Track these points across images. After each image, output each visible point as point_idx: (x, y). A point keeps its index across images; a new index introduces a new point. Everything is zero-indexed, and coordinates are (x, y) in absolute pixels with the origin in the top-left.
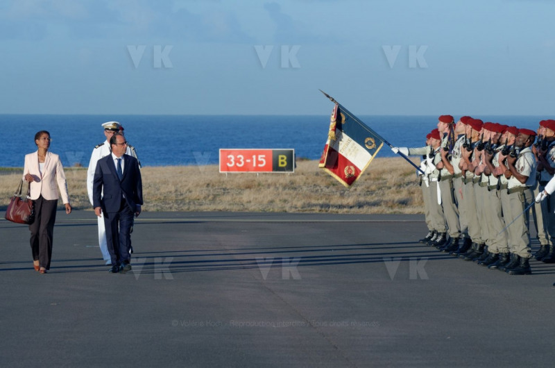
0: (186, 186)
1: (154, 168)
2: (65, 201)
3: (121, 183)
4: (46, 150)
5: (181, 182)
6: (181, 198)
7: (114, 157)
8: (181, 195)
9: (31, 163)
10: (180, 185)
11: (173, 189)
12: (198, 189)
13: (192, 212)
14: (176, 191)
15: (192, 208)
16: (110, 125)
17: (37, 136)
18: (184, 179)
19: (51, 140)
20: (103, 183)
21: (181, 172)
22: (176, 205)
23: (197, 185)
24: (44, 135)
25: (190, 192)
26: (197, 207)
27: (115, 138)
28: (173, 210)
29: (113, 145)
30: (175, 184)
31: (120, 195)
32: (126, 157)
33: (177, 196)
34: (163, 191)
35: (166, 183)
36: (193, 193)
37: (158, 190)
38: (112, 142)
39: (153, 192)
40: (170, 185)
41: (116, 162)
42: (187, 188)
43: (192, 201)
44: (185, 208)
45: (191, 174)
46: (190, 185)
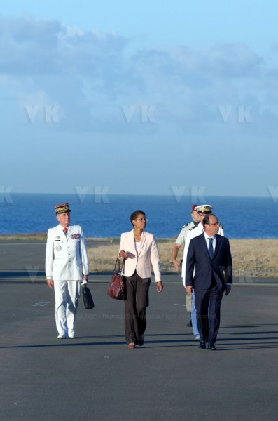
0: (264, 256)
1: (239, 240)
2: (158, 278)
3: (211, 261)
4: (142, 230)
5: (260, 253)
6: (261, 266)
7: (207, 236)
8: (261, 263)
9: (127, 241)
10: (260, 255)
11: (254, 259)
12: (275, 259)
13: (270, 278)
14: (257, 260)
15: (270, 274)
16: (202, 208)
17: (133, 217)
18: (263, 250)
19: (147, 220)
20: (195, 262)
21: (261, 245)
22: (256, 272)
23: (274, 256)
24: (140, 216)
25: (268, 261)
26: (273, 274)
27: (208, 218)
28: (254, 276)
29: (206, 225)
30: (256, 255)
31: (211, 273)
32: (218, 237)
33: (257, 264)
34: (246, 260)
35: (248, 253)
36: (271, 262)
37: (242, 259)
38: (205, 222)
39: (238, 261)
40: (252, 255)
41: (208, 242)
42: (265, 258)
43: (270, 269)
44: (264, 274)
45: (269, 246)
46: (268, 255)
